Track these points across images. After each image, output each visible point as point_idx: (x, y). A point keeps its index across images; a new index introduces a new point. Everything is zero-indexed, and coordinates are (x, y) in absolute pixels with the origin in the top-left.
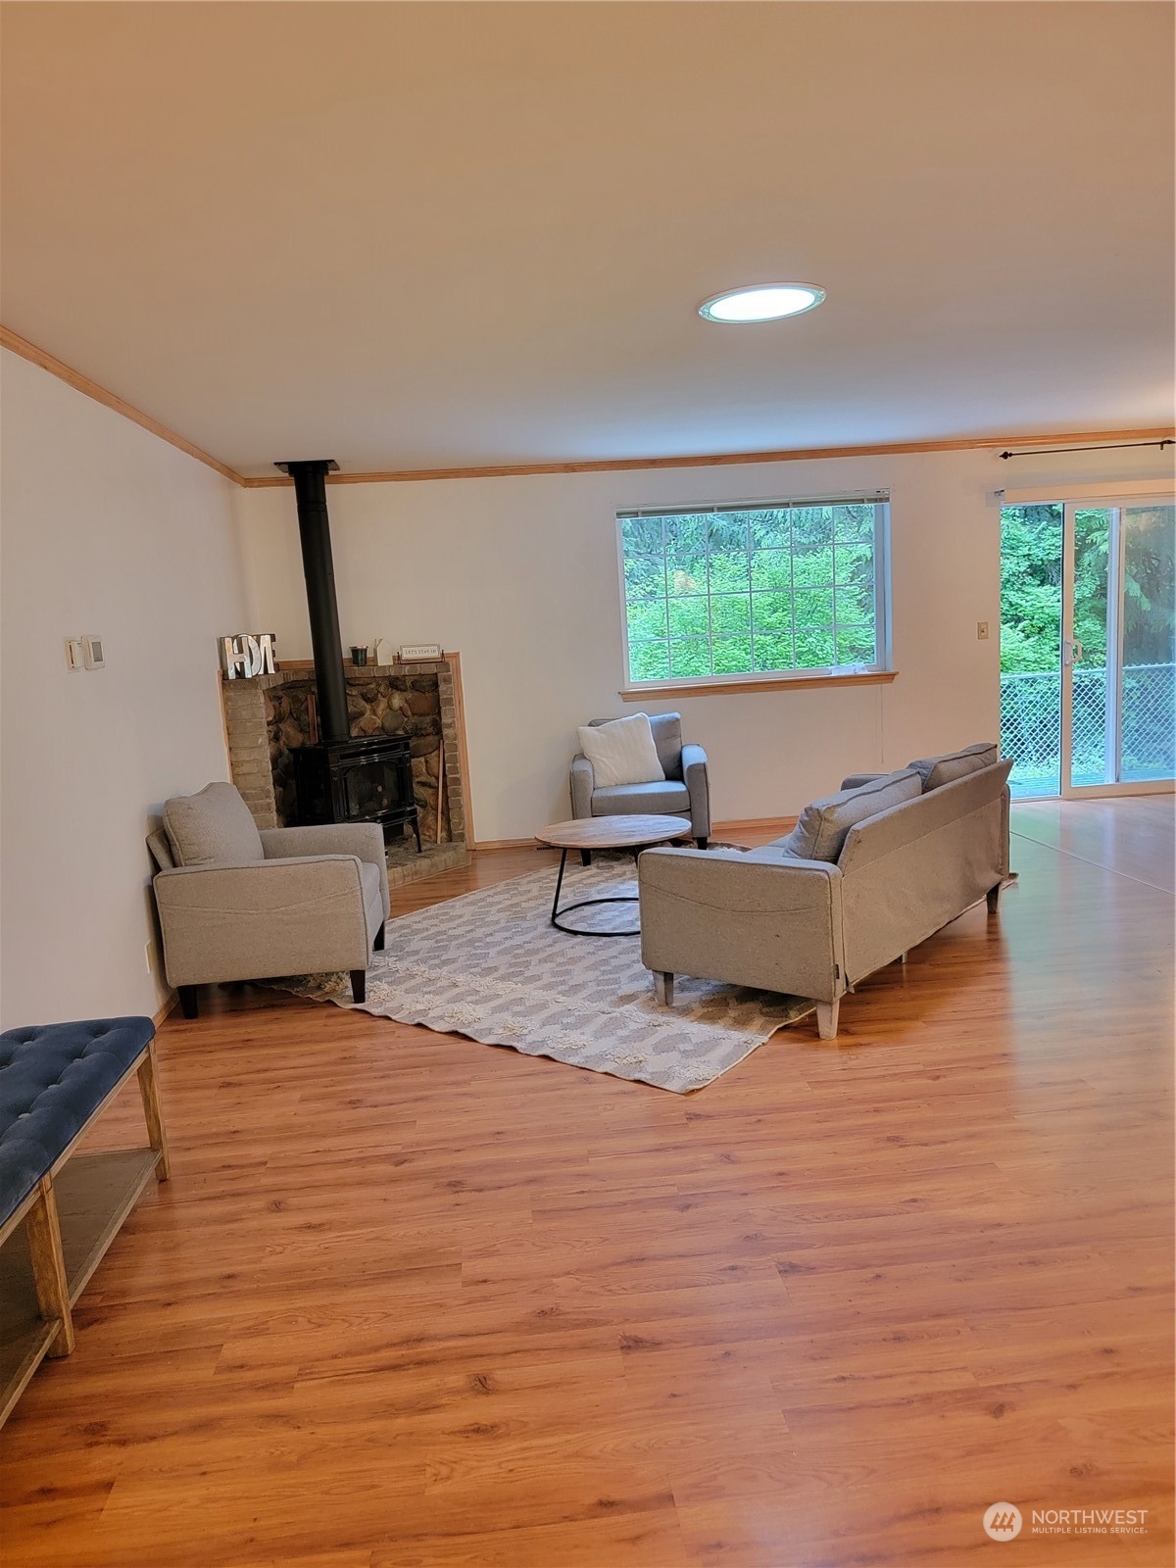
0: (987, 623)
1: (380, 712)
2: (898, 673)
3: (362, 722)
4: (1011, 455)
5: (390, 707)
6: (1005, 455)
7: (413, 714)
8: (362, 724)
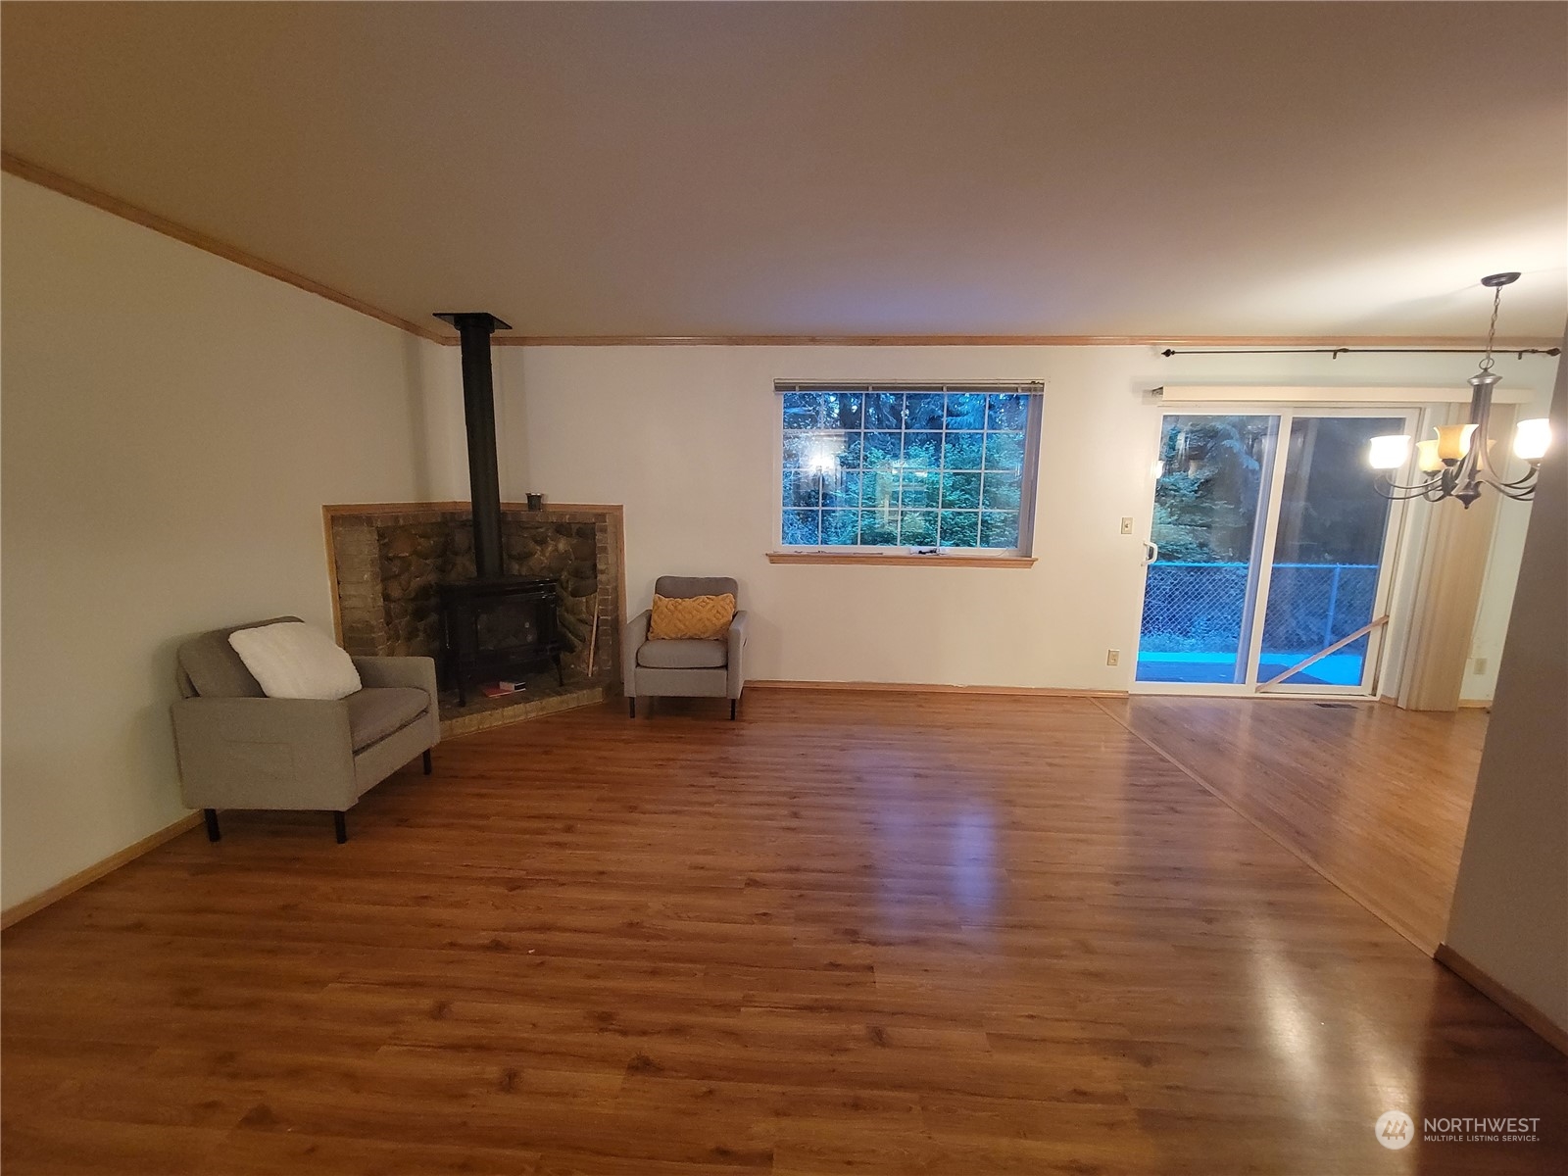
0: (1131, 519)
1: (547, 554)
2: (1037, 559)
3: (532, 562)
4: (1173, 353)
5: (556, 550)
6: (1168, 353)
7: (576, 558)
8: (531, 563)
